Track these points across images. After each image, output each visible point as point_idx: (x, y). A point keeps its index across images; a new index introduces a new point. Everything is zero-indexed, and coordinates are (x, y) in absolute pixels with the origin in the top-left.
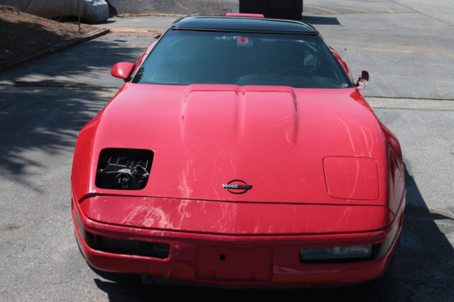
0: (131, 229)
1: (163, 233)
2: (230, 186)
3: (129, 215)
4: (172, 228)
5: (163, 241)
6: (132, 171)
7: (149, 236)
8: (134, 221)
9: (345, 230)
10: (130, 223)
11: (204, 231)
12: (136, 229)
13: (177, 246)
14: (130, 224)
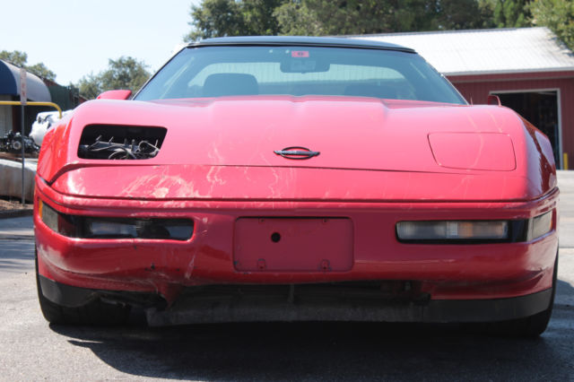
0: (133, 202)
1: (183, 204)
2: (286, 152)
3: (130, 185)
4: (198, 196)
5: (183, 215)
6: (133, 150)
7: (162, 209)
8: (138, 192)
9: (464, 198)
10: (131, 194)
11: (246, 197)
12: (142, 202)
13: (205, 220)
14: (131, 196)
